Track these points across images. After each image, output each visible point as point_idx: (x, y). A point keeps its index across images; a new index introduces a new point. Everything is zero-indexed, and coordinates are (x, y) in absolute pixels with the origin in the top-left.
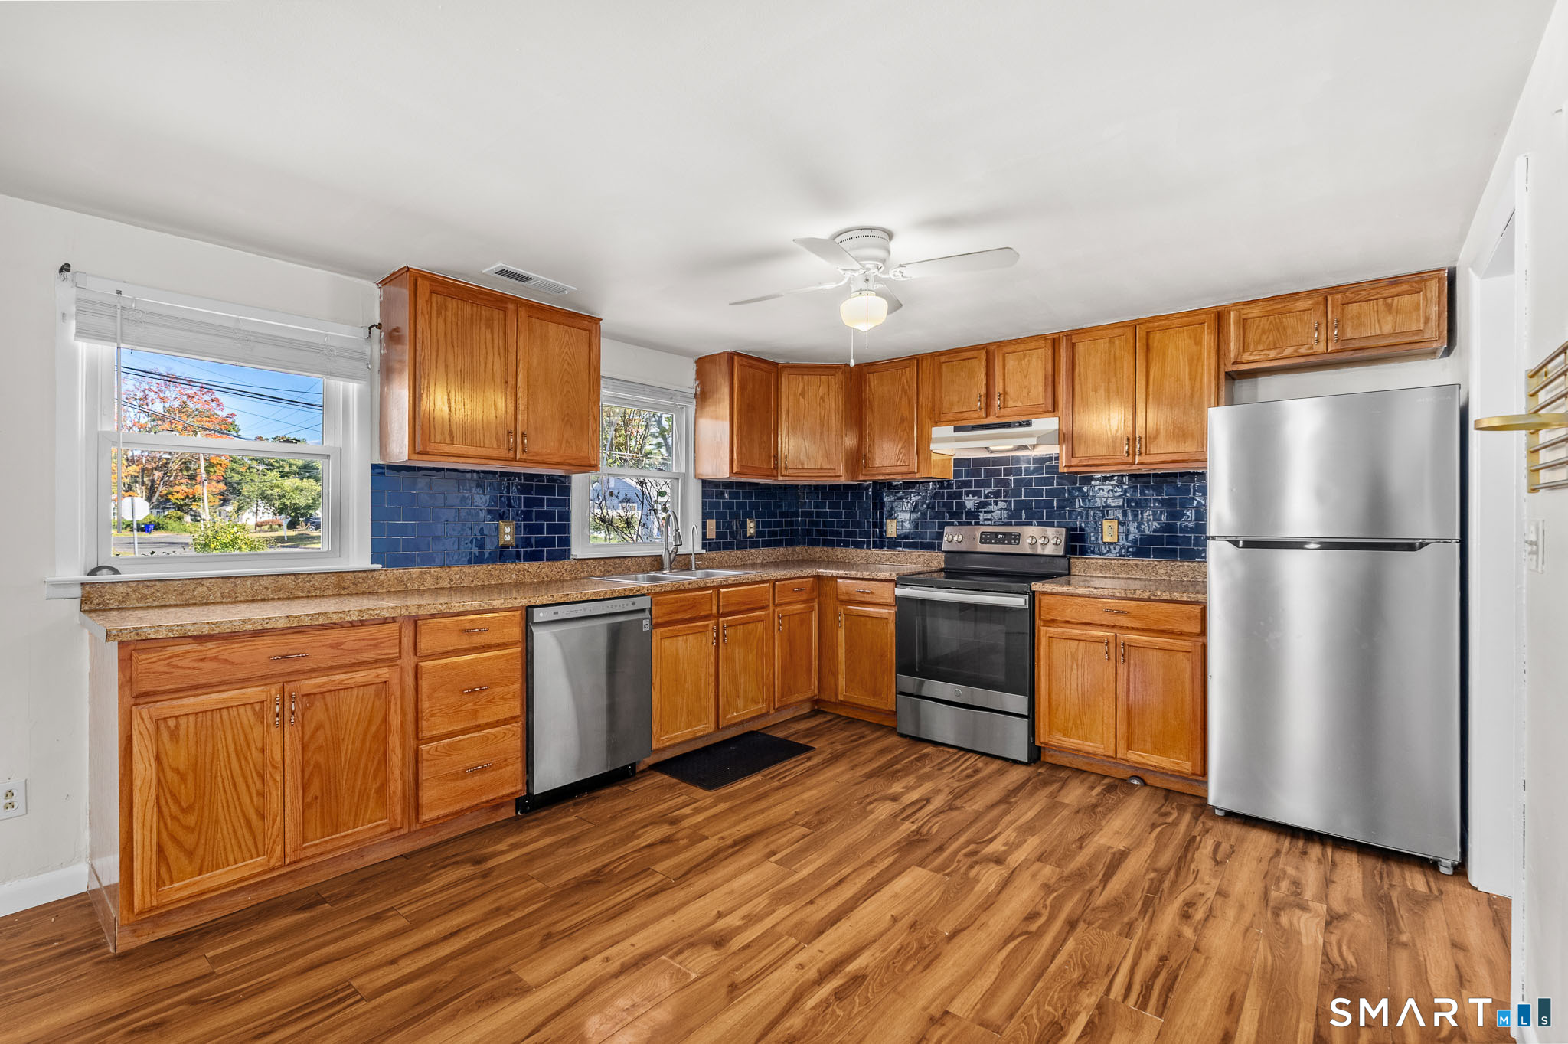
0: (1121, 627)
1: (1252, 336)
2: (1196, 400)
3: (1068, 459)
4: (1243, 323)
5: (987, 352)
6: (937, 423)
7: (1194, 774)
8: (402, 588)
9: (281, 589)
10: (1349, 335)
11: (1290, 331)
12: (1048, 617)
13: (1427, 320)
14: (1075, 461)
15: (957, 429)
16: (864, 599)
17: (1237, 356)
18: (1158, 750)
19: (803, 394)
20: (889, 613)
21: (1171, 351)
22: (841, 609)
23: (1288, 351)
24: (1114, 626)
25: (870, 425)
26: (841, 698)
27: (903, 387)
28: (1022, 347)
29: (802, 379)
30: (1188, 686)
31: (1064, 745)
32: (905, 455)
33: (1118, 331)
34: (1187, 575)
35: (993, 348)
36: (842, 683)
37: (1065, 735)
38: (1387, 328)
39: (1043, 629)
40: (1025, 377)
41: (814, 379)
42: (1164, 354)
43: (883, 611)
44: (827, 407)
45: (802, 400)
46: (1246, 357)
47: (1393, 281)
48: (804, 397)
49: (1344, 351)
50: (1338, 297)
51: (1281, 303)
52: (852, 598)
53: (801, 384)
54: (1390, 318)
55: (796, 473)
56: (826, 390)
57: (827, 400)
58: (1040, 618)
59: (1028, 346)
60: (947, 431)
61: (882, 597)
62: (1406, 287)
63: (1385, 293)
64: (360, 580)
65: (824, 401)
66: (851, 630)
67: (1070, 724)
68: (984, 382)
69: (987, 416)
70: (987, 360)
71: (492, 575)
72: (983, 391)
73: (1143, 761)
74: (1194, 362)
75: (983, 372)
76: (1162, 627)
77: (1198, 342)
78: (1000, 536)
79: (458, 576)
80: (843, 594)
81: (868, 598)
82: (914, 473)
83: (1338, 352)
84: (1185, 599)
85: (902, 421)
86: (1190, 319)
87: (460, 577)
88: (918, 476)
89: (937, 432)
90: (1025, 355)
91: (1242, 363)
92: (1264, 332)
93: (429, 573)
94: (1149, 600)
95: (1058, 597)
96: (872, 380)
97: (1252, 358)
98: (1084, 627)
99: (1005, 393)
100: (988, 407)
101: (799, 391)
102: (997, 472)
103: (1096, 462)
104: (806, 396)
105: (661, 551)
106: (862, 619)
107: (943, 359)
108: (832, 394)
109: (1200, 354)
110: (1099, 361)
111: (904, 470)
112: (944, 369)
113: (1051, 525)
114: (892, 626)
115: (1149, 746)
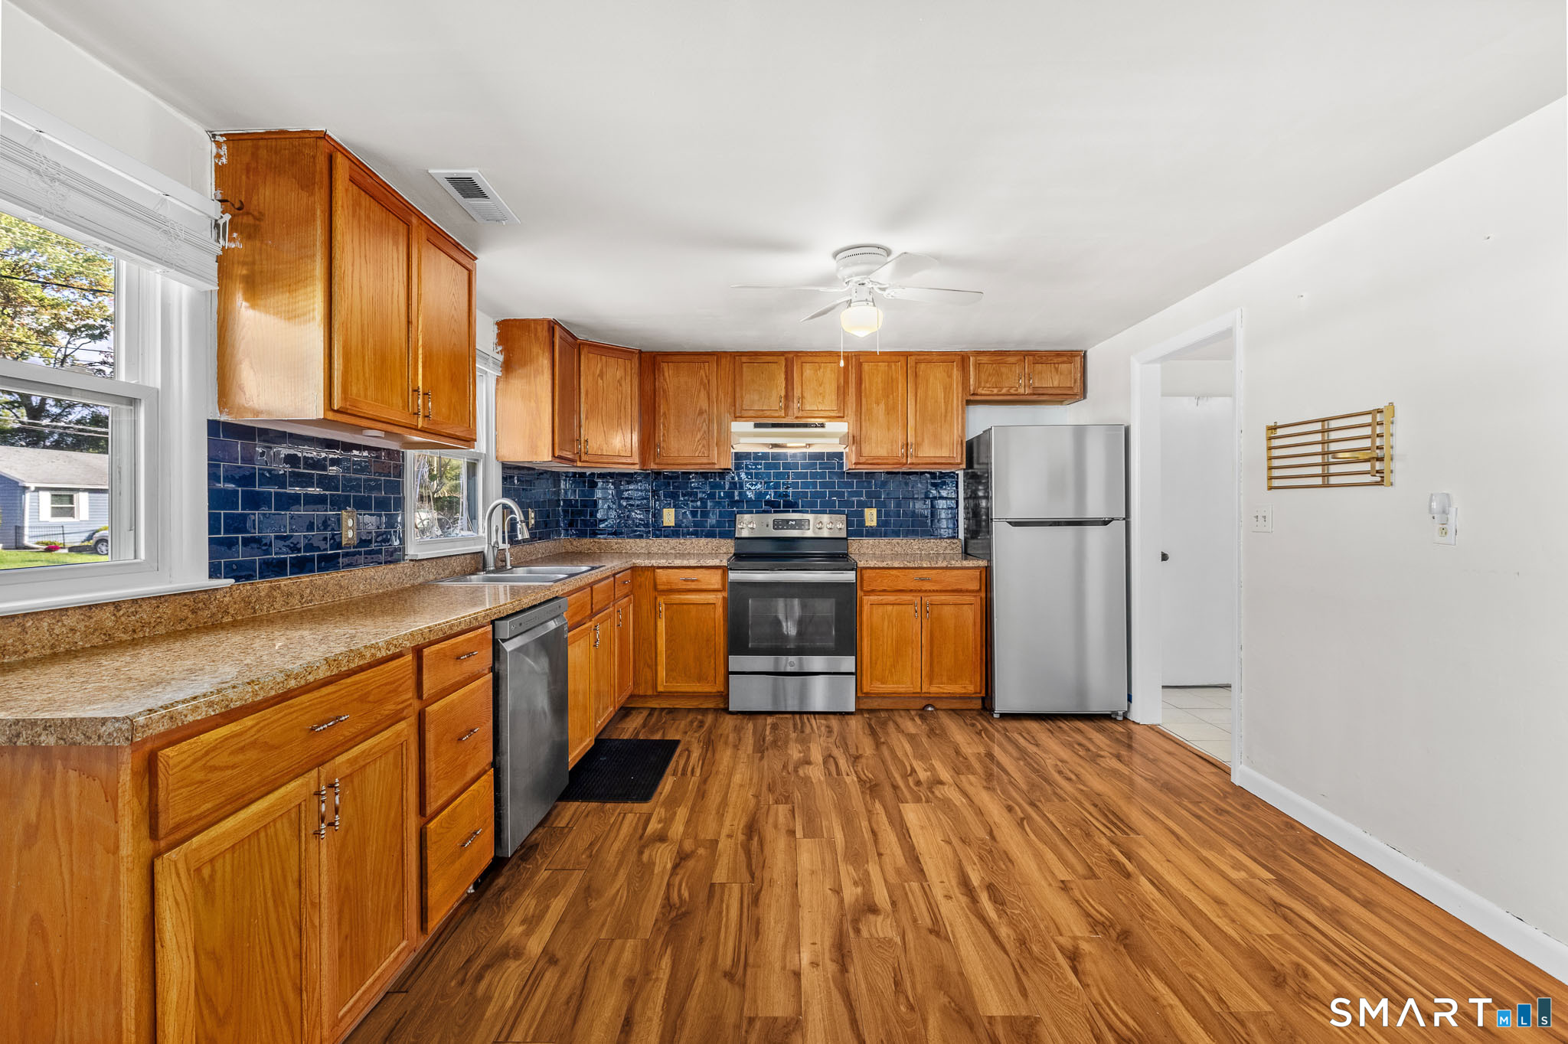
0: (926, 591)
1: (983, 377)
2: (948, 418)
3: (857, 458)
4: (978, 365)
5: (786, 359)
6: (736, 418)
7: (975, 693)
8: (248, 614)
9: (96, 630)
10: (1037, 385)
11: (1004, 377)
12: (869, 588)
13: (1075, 382)
14: (862, 460)
15: (757, 426)
16: (688, 587)
17: (974, 390)
18: (952, 680)
19: (601, 375)
20: (717, 598)
21: (931, 380)
22: (661, 600)
23: (1004, 391)
24: (920, 591)
25: (664, 413)
26: (660, 689)
27: (702, 379)
28: (818, 359)
29: (601, 359)
30: (971, 630)
31: (881, 691)
32: (704, 446)
33: (894, 358)
34: (932, 550)
35: (791, 356)
36: (662, 673)
37: (883, 683)
38: (1056, 384)
39: (865, 598)
40: (821, 385)
41: (612, 361)
42: (927, 380)
43: (710, 598)
44: (624, 392)
45: (600, 381)
46: (980, 391)
47: (1059, 354)
48: (602, 379)
49: (1034, 394)
50: (1031, 358)
51: (1000, 356)
52: (674, 587)
53: (599, 365)
54: (1057, 377)
55: (595, 459)
56: (623, 374)
57: (623, 384)
58: (862, 589)
59: (824, 359)
60: (748, 426)
61: (709, 584)
62: (1065, 359)
63: (1055, 361)
64: (201, 605)
65: (621, 385)
66: (672, 619)
67: (887, 672)
68: (784, 386)
69: (786, 415)
70: (786, 366)
71: (341, 587)
72: (783, 393)
73: (941, 691)
74: (948, 389)
75: (783, 376)
76: (955, 587)
77: (950, 376)
78: (790, 522)
79: (308, 591)
80: (663, 584)
81: (693, 586)
82: (714, 464)
83: (1031, 394)
84: (971, 565)
85: (701, 413)
86: (946, 357)
87: (311, 593)
88: (717, 467)
89: (737, 427)
90: (820, 367)
91: (977, 395)
92: (990, 375)
93: (279, 588)
94: (946, 568)
95: (878, 571)
96: (666, 369)
97: (983, 392)
98: (898, 594)
99: (803, 397)
100: (787, 407)
101: (598, 372)
102: (776, 466)
103: (879, 461)
104: (604, 378)
105: (484, 547)
106: (685, 606)
107: (744, 359)
108: (628, 379)
109: (951, 385)
110: (880, 379)
111: (705, 461)
112: (745, 369)
113: (824, 512)
114: (720, 610)
115: (945, 679)
